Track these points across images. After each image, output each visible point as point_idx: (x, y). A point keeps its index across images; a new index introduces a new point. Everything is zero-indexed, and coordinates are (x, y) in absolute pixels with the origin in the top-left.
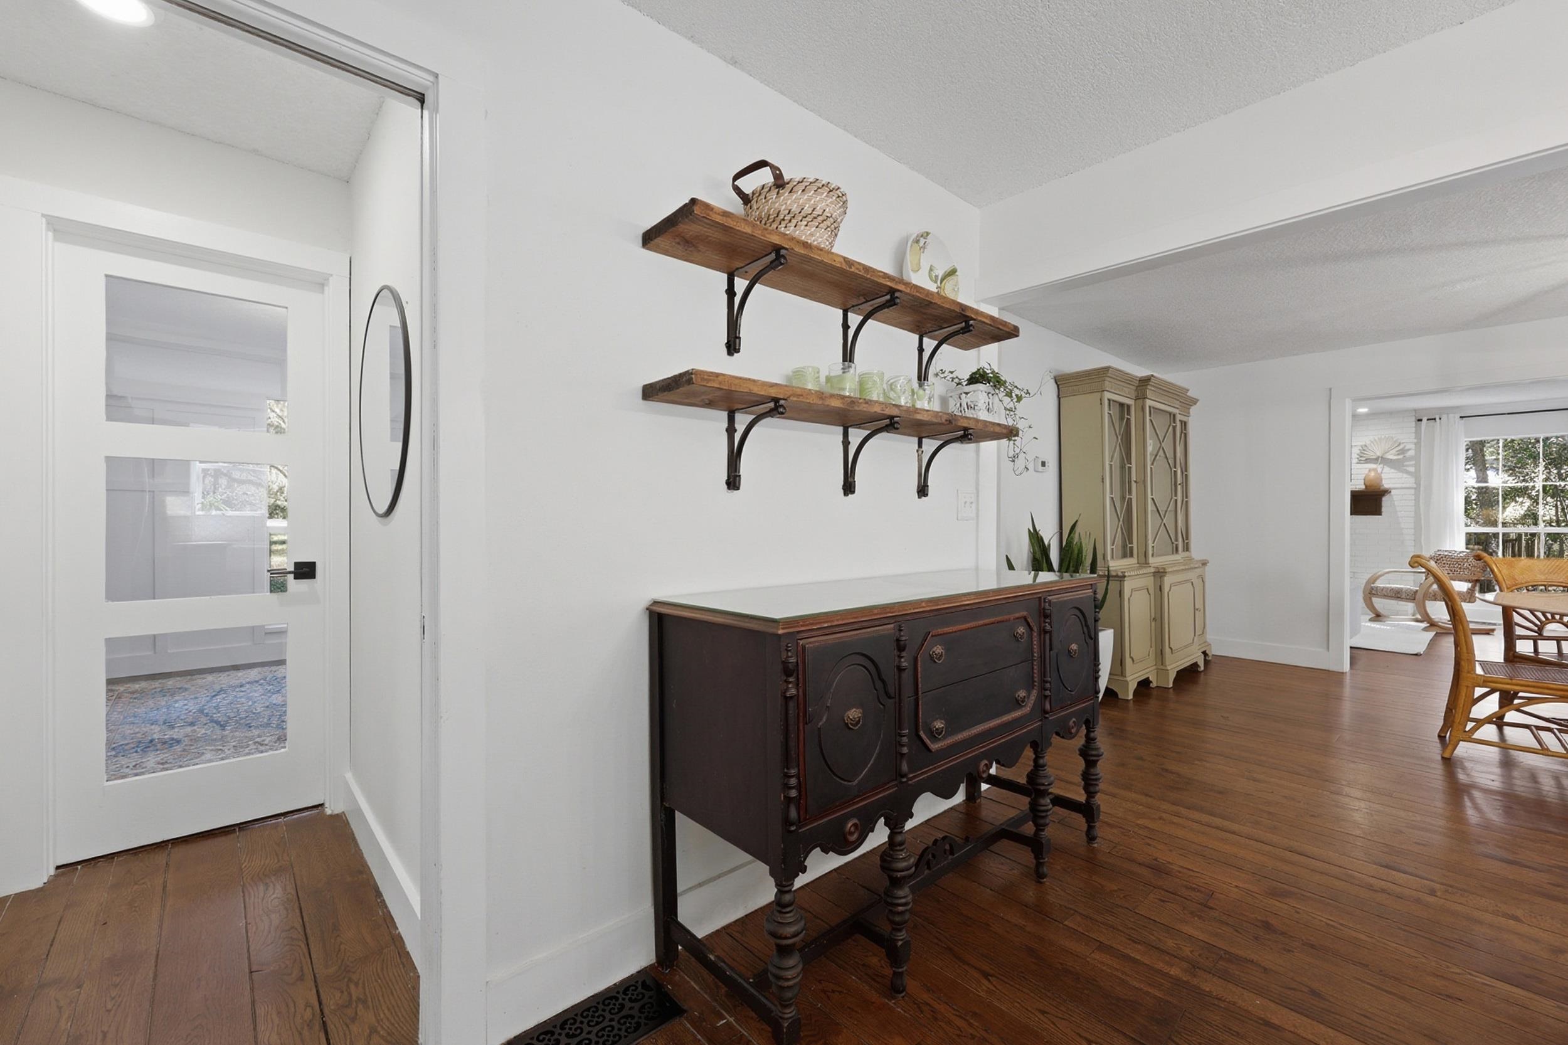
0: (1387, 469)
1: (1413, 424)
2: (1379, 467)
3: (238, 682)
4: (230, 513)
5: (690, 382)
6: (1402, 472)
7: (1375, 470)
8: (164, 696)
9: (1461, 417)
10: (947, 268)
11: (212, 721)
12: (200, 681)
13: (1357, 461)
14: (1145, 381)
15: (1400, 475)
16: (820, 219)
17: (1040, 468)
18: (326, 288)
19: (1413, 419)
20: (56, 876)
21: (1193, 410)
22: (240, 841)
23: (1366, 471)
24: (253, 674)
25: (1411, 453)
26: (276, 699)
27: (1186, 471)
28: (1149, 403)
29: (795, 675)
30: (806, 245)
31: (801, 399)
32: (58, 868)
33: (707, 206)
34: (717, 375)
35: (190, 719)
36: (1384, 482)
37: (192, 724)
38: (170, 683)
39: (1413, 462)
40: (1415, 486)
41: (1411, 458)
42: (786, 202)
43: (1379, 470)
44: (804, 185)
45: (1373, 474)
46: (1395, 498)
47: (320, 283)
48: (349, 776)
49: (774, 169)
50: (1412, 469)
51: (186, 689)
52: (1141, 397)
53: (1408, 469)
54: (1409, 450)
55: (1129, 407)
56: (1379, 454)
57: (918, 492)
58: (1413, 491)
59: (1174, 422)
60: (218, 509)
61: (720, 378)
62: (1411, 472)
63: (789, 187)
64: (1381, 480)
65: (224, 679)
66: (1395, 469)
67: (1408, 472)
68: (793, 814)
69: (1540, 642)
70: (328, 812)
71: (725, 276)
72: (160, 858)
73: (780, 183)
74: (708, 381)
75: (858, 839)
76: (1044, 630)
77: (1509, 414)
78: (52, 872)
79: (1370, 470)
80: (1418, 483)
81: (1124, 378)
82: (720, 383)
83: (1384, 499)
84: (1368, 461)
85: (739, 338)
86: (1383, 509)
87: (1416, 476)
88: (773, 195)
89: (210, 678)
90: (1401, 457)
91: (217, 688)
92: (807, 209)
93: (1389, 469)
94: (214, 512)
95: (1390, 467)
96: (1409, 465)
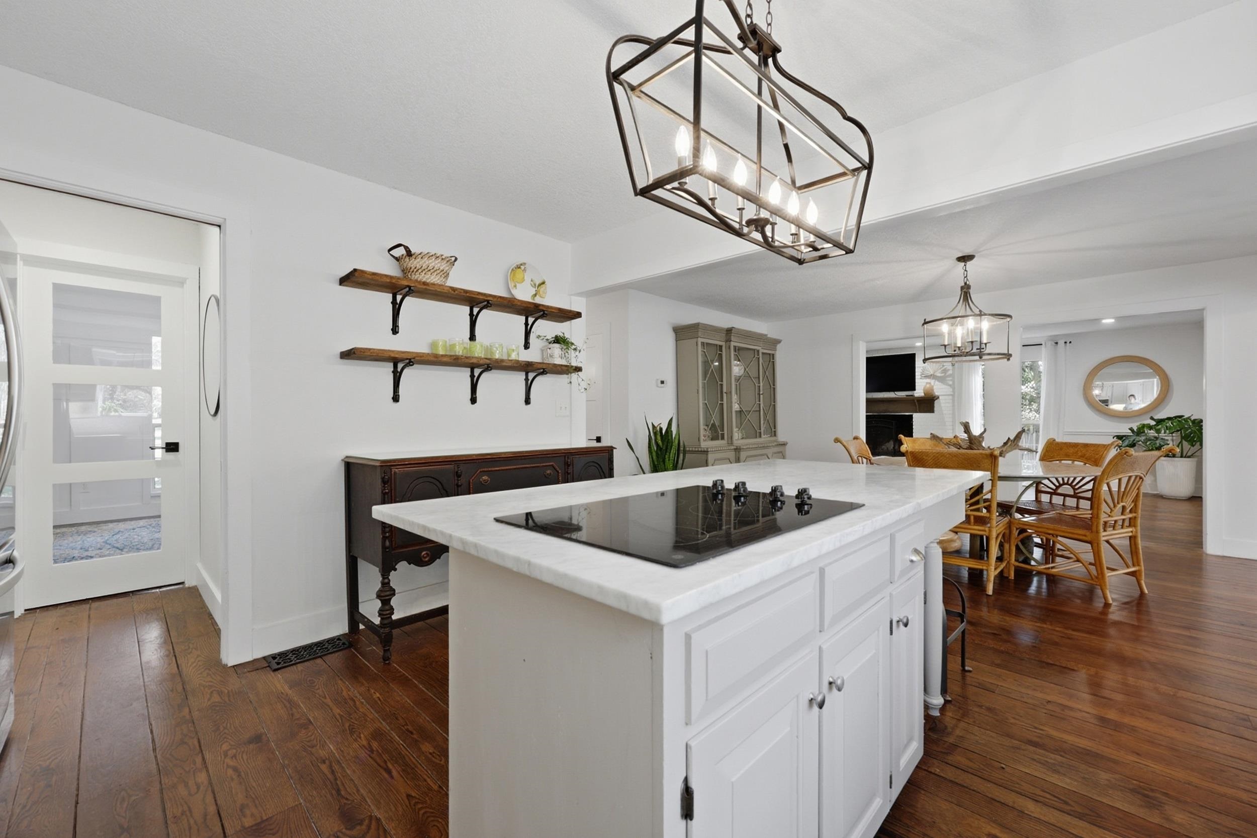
0: (937, 383)
2: (932, 382)
3: (131, 527)
4: (125, 414)
5: (354, 353)
6: (945, 384)
7: (930, 383)
8: (79, 535)
10: (541, 281)
11: (114, 547)
12: (104, 527)
13: (920, 377)
14: (729, 331)
15: (944, 386)
16: (432, 271)
17: (660, 385)
18: (185, 285)
20: (25, 614)
21: (779, 346)
22: (135, 598)
23: (925, 384)
24: (142, 523)
25: (950, 372)
26: (157, 535)
27: (774, 385)
28: (733, 344)
29: (389, 484)
30: (425, 283)
31: (422, 358)
32: (26, 610)
33: (363, 272)
34: (370, 349)
35: (99, 546)
36: (935, 391)
37: (100, 549)
38: (83, 528)
39: (951, 378)
40: (952, 393)
41: (950, 376)
42: (412, 263)
43: (932, 384)
44: (422, 255)
45: (928, 386)
46: (941, 401)
47: (181, 283)
48: (199, 565)
49: (406, 248)
50: (951, 383)
51: (94, 532)
52: (728, 340)
53: (948, 382)
54: (949, 370)
55: (721, 347)
56: (932, 373)
57: (525, 401)
58: (950, 398)
59: (758, 355)
60: (116, 411)
61: (371, 351)
62: (950, 385)
63: (414, 257)
64: (933, 390)
65: (121, 526)
66: (942, 383)
67: (948, 385)
68: (387, 543)
69: (1054, 497)
70: (187, 586)
71: (391, 295)
72: (86, 606)
73: (409, 253)
74: (364, 352)
75: (429, 561)
76: (567, 472)
78: (23, 612)
79: (927, 383)
80: (954, 391)
81: (715, 330)
82: (371, 353)
83: (936, 402)
84: (927, 377)
85: (398, 326)
86: (935, 409)
87: (952, 386)
88: (407, 259)
89: (111, 525)
90: (943, 375)
91: (117, 530)
92: (424, 266)
94: (113, 414)
95: (938, 381)
96: (949, 380)
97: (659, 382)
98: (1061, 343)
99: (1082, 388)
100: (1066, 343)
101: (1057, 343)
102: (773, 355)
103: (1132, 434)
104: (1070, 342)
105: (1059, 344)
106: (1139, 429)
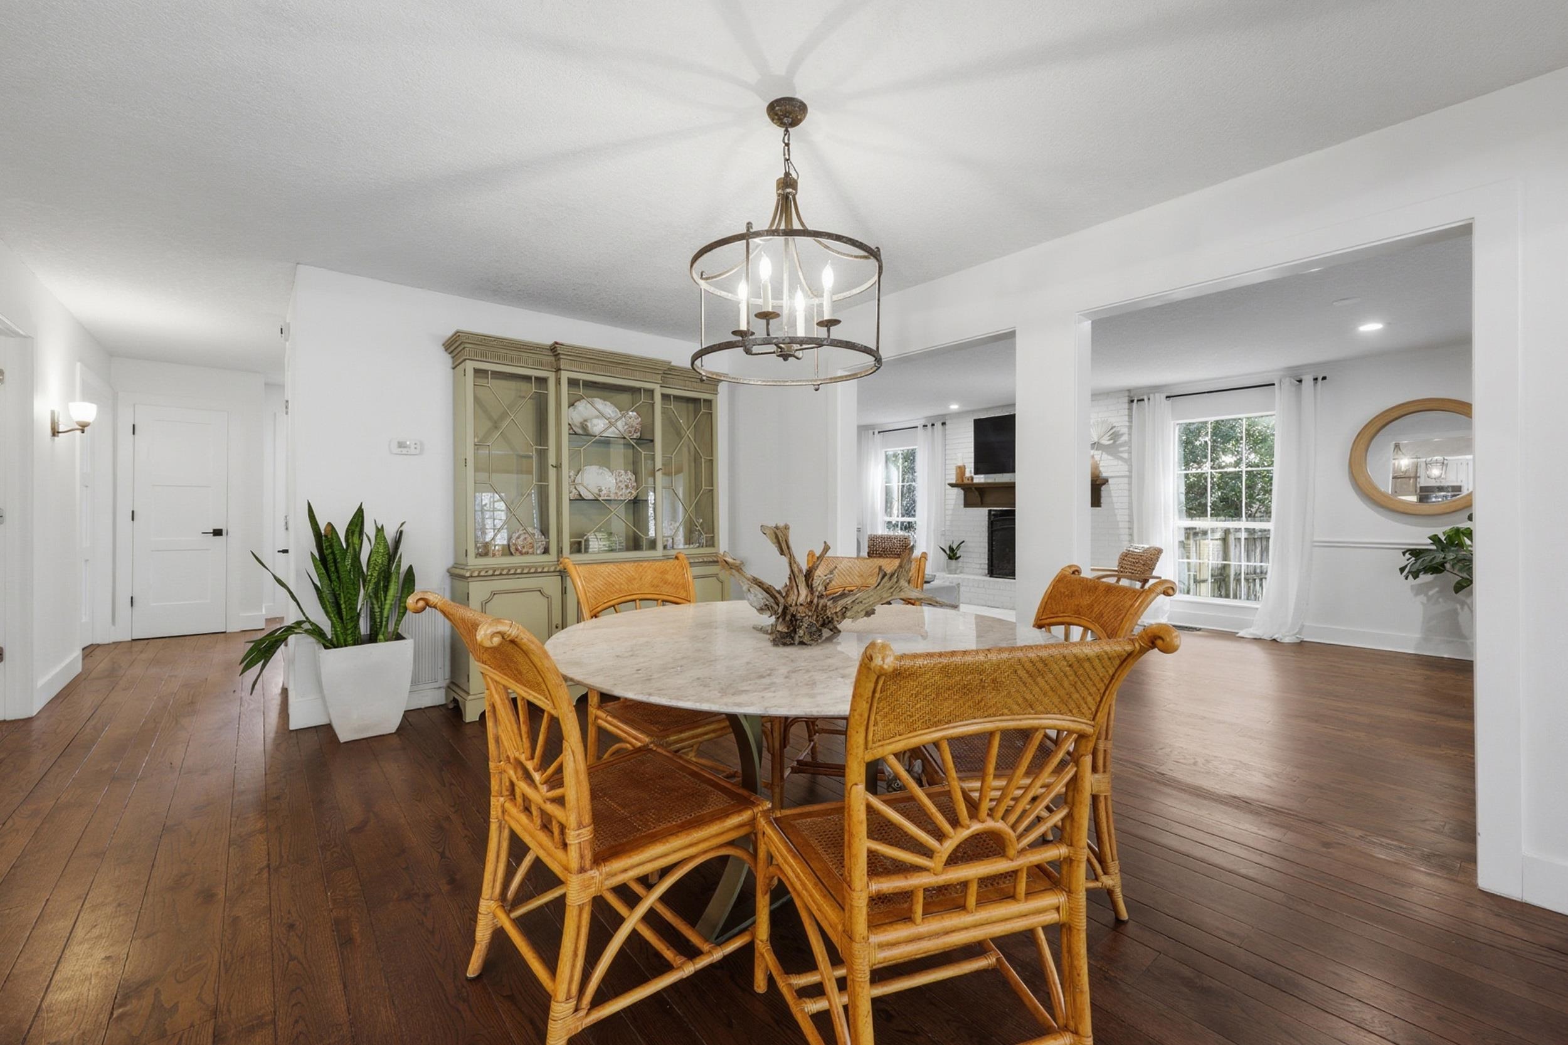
0: (1105, 456)
1: (1126, 406)
2: (1098, 454)
6: (1118, 459)
7: (1094, 457)
9: (1167, 397)
14: (554, 349)
15: (1115, 462)
19: (1126, 400)
25: (1125, 438)
28: (565, 376)
36: (1101, 471)
39: (1126, 448)
40: (1127, 473)
41: (1124, 443)
43: (1097, 458)
45: (1096, 462)
46: (1112, 487)
50: (1125, 455)
52: (558, 368)
53: (1121, 455)
54: (1122, 434)
56: (1096, 440)
58: (1126, 480)
59: (651, 398)
62: (1125, 459)
64: (1100, 468)
67: (1121, 458)
77: (1208, 392)
80: (1130, 471)
83: (1103, 488)
86: (1102, 500)
87: (1129, 463)
90: (1111, 442)
93: (1106, 456)
95: (1109, 454)
96: (1122, 452)
97: (394, 445)
98: (1308, 380)
99: (1347, 461)
100: (1316, 379)
101: (1300, 381)
102: (709, 402)
103: (1434, 547)
104: (1324, 378)
105: (1303, 382)
106: (1449, 537)
